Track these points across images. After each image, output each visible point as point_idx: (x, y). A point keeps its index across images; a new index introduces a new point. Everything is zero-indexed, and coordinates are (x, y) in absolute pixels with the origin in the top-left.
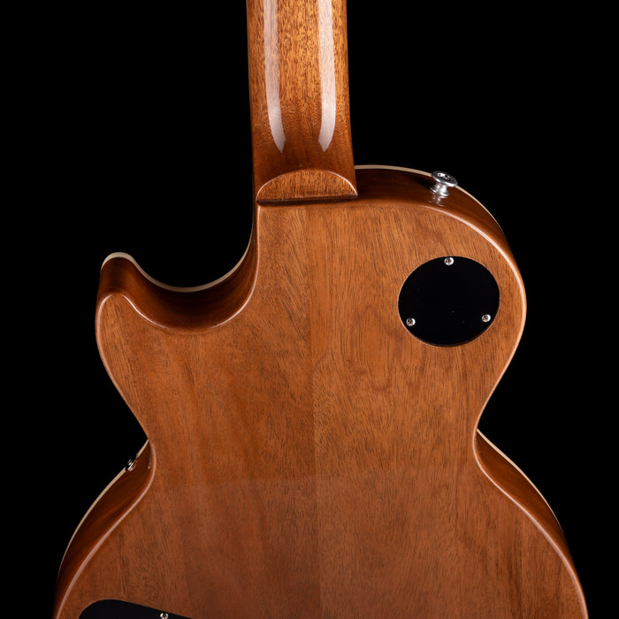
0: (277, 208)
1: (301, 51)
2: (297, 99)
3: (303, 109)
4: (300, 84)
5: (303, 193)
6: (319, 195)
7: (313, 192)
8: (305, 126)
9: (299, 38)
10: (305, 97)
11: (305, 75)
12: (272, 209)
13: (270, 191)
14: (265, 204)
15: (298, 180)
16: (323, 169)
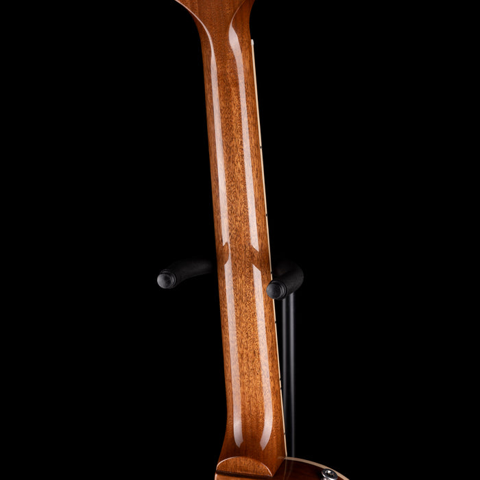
0: (225, 477)
1: (247, 388)
2: (245, 415)
3: (248, 421)
4: (247, 406)
5: (241, 471)
6: (250, 473)
7: (247, 471)
8: (248, 431)
9: (245, 381)
10: (250, 414)
11: (249, 401)
12: (222, 477)
13: (223, 466)
14: (220, 473)
15: (238, 462)
16: (252, 458)
